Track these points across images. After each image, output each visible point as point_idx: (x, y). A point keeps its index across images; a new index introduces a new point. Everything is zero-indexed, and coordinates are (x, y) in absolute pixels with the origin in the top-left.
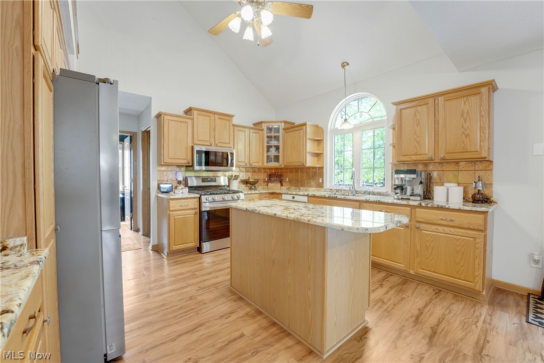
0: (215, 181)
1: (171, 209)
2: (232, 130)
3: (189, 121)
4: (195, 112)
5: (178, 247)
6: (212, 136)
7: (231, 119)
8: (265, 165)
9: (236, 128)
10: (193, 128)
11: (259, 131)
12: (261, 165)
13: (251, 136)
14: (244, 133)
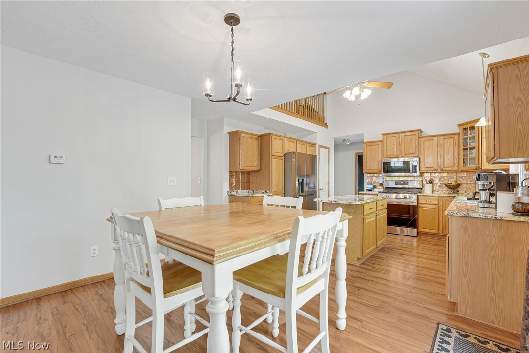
0: (408, 184)
4: (384, 136)
6: (398, 151)
7: (417, 133)
8: (461, 169)
9: (422, 139)
10: (383, 147)
11: (453, 136)
12: (457, 169)
13: (441, 143)
14: (431, 141)
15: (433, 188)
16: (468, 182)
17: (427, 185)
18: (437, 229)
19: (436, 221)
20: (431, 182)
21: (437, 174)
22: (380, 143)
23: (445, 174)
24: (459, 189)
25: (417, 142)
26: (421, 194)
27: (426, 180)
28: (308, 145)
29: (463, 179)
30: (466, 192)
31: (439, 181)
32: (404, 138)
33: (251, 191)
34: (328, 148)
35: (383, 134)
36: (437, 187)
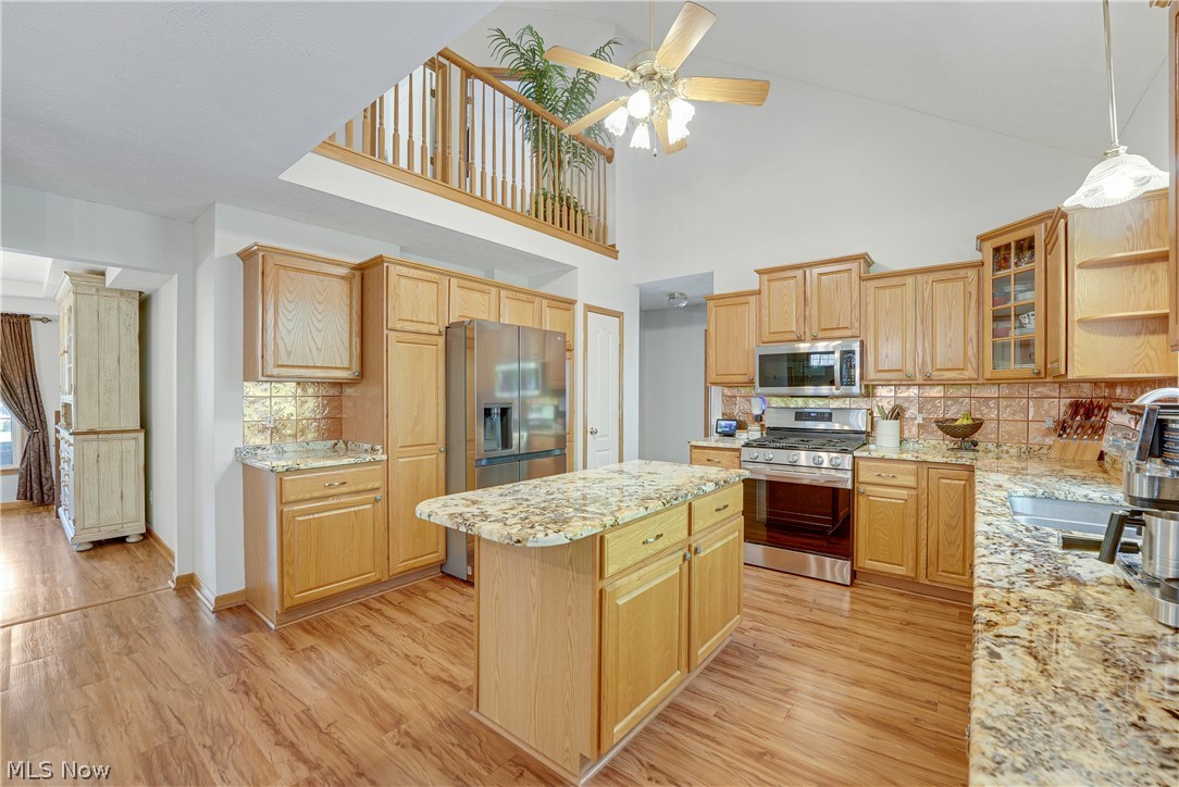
4: (765, 277)
6: (802, 319)
7: (854, 266)
8: (988, 375)
9: (871, 284)
10: (760, 310)
11: (962, 273)
12: (974, 375)
13: (926, 294)
14: (898, 290)
15: (902, 431)
16: (1004, 416)
17: (885, 421)
18: (911, 564)
19: (910, 541)
20: (897, 414)
21: (913, 391)
22: (752, 299)
23: (937, 392)
24: (976, 437)
25: (856, 294)
26: (865, 454)
27: (881, 409)
28: (545, 302)
29: (988, 407)
30: (998, 446)
31: (920, 411)
32: (819, 280)
33: (341, 444)
34: (618, 315)
35: (760, 272)
36: (914, 430)
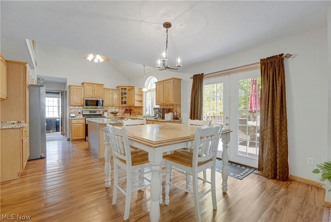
0: (96, 112)
1: (73, 123)
2: (103, 91)
3: (83, 88)
4: (85, 84)
5: (76, 138)
6: (93, 94)
9: (105, 90)
10: (84, 91)
12: (118, 105)
13: (113, 93)
14: (109, 92)
32: (96, 87)
